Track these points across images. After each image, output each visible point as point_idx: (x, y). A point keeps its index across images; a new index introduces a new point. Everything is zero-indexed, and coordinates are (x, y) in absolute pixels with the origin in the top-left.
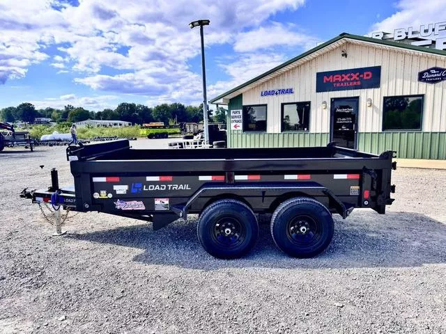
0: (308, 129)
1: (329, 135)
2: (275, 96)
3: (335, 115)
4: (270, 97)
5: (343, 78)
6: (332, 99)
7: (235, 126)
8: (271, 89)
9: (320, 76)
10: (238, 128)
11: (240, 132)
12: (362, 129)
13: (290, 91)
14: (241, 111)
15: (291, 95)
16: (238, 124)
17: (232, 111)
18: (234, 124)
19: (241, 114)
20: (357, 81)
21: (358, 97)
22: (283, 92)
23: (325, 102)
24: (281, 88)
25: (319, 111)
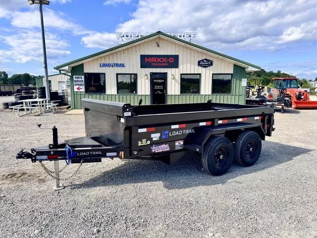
0: (136, 92)
1: (150, 96)
2: (111, 67)
3: (153, 84)
4: (107, 68)
5: (157, 60)
6: (151, 73)
7: (78, 89)
8: (107, 62)
9: (143, 57)
10: (81, 90)
11: (83, 93)
12: (169, 93)
13: (122, 65)
14: (83, 77)
15: (123, 68)
16: (81, 87)
17: (74, 77)
18: (77, 87)
19: (83, 79)
20: (166, 63)
21: (166, 73)
22: (117, 65)
23: (146, 75)
24: (115, 62)
25: (143, 80)
